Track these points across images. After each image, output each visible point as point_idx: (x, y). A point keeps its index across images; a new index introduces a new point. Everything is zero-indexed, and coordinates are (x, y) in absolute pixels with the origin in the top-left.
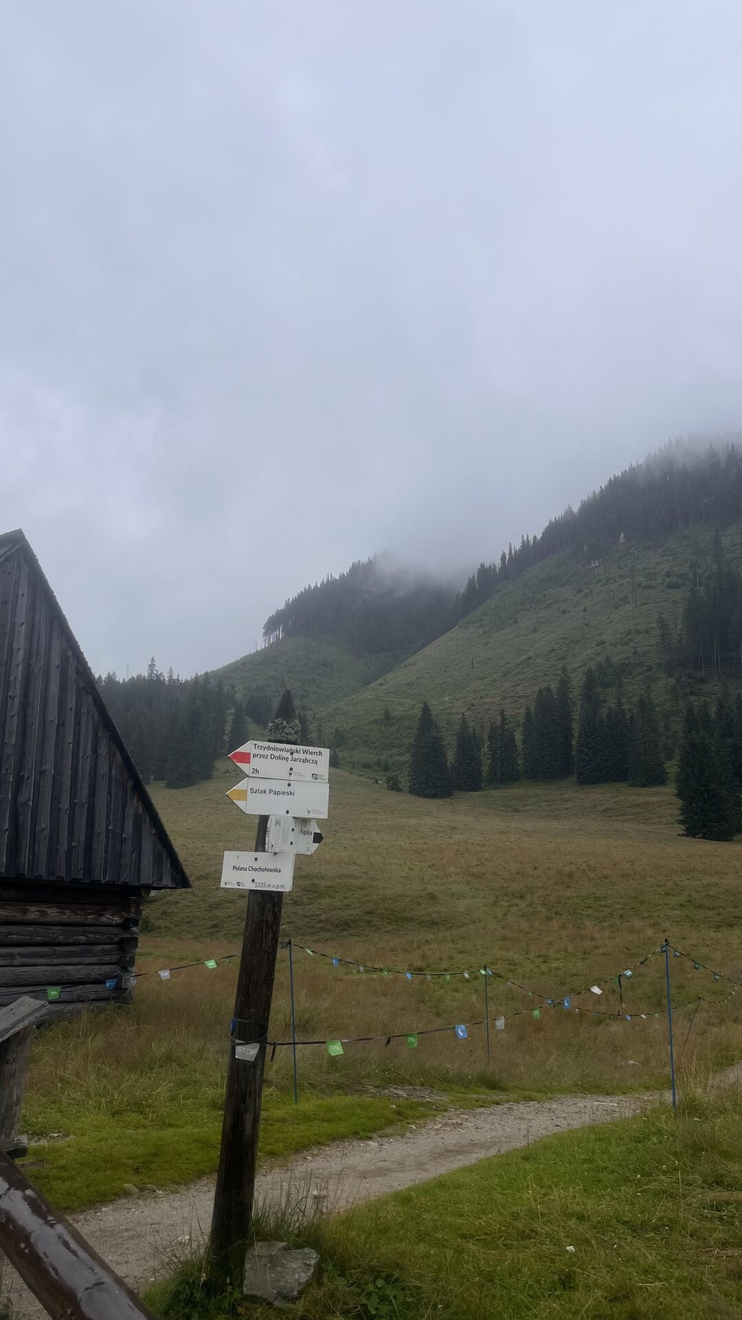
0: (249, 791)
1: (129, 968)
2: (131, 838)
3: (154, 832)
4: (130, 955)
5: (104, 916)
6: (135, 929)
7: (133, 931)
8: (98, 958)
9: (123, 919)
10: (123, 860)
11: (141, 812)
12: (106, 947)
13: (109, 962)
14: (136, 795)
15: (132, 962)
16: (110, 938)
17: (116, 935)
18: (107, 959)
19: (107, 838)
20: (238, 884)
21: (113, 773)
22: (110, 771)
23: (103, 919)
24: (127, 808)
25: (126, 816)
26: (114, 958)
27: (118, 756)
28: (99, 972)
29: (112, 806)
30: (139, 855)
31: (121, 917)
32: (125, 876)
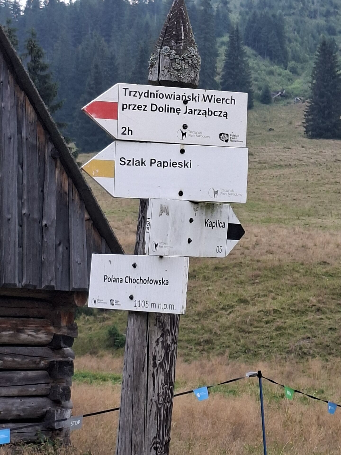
0: (118, 162)
1: (63, 402)
2: (54, 225)
3: (87, 216)
4: (65, 385)
5: (24, 332)
6: (68, 350)
7: (66, 353)
8: (20, 388)
9: (52, 337)
10: (44, 256)
11: (66, 188)
12: (30, 374)
13: (34, 393)
14: (58, 164)
15: (67, 394)
16: (35, 362)
17: (42, 358)
18: (32, 390)
19: (21, 226)
20: (112, 302)
21: (24, 134)
22: (20, 132)
23: (24, 337)
24: (47, 184)
25: (46, 195)
26: (42, 388)
27: (30, 109)
28: (22, 407)
29: (25, 182)
30: (68, 248)
31: (48, 333)
32: (50, 278)
